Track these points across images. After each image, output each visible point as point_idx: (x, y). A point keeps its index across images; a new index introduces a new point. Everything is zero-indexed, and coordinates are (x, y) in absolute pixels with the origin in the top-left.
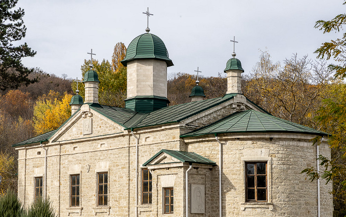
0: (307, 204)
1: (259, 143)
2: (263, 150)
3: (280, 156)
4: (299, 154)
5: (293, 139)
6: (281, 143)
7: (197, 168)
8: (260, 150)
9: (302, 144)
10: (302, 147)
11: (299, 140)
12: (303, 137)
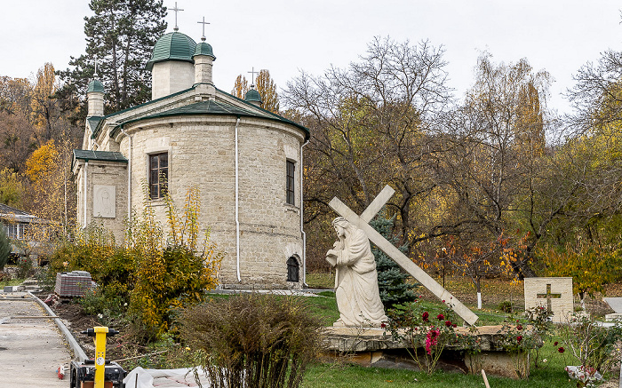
0: (217, 198)
1: (160, 130)
2: (164, 138)
3: (182, 143)
4: (207, 140)
5: (199, 123)
6: (183, 128)
7: (103, 167)
8: (161, 139)
9: (211, 128)
10: (212, 132)
11: (207, 124)
12: (209, 120)
